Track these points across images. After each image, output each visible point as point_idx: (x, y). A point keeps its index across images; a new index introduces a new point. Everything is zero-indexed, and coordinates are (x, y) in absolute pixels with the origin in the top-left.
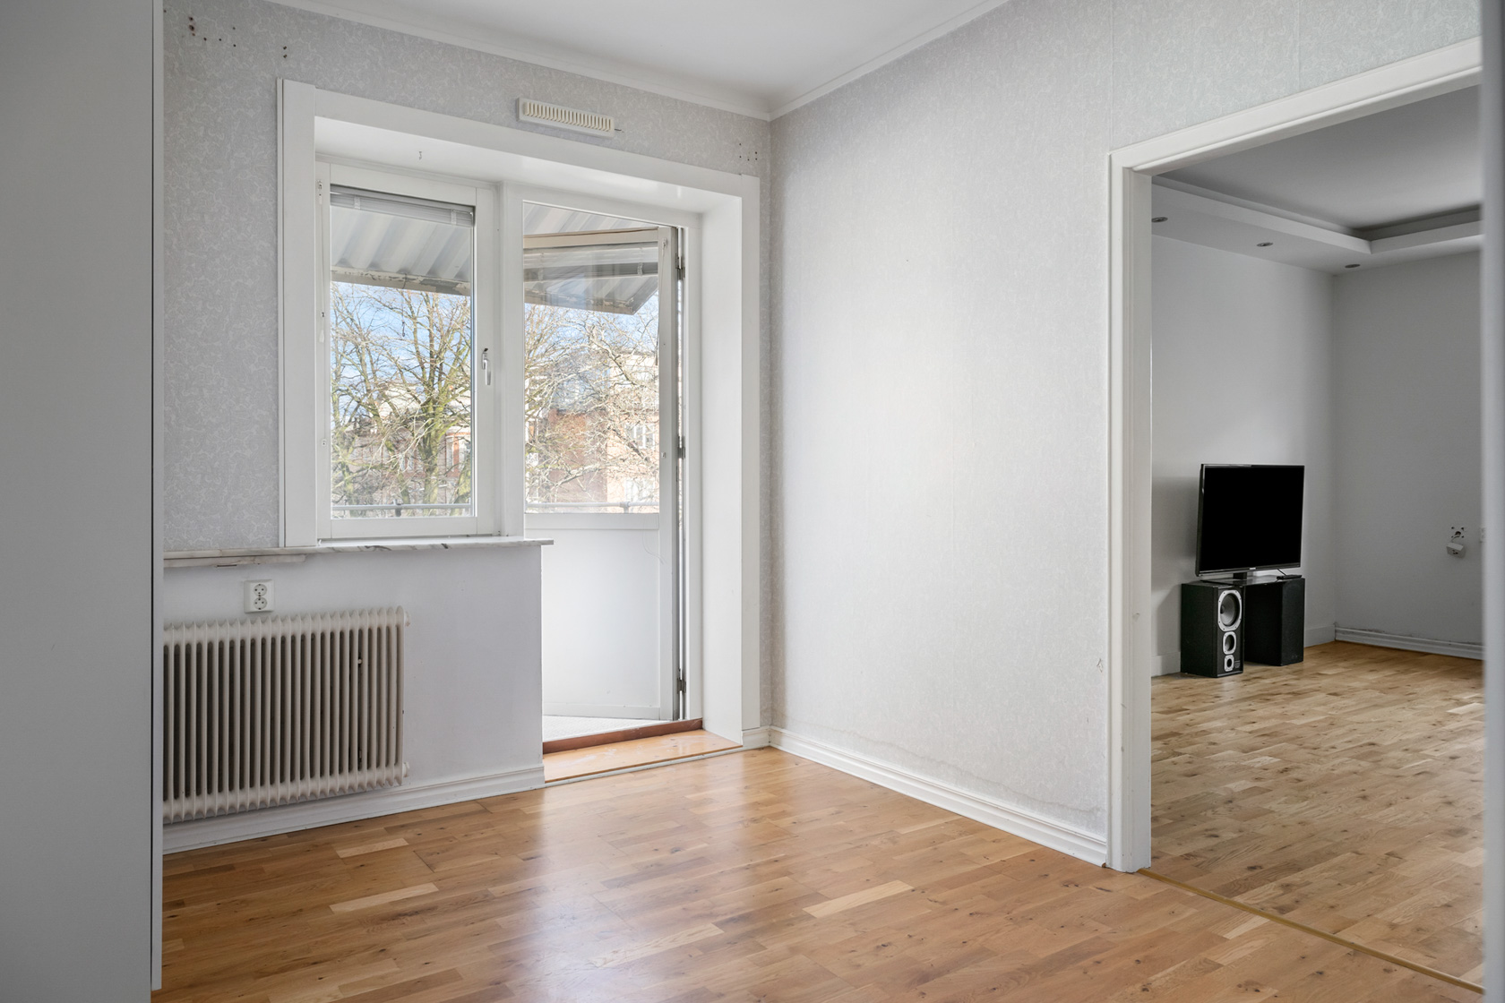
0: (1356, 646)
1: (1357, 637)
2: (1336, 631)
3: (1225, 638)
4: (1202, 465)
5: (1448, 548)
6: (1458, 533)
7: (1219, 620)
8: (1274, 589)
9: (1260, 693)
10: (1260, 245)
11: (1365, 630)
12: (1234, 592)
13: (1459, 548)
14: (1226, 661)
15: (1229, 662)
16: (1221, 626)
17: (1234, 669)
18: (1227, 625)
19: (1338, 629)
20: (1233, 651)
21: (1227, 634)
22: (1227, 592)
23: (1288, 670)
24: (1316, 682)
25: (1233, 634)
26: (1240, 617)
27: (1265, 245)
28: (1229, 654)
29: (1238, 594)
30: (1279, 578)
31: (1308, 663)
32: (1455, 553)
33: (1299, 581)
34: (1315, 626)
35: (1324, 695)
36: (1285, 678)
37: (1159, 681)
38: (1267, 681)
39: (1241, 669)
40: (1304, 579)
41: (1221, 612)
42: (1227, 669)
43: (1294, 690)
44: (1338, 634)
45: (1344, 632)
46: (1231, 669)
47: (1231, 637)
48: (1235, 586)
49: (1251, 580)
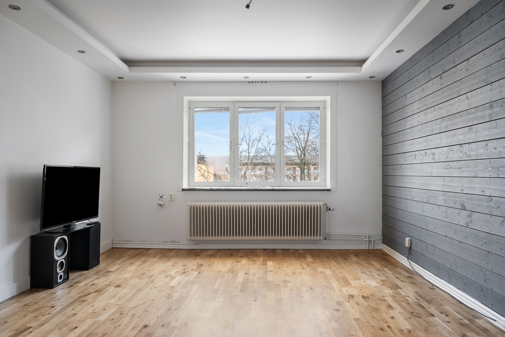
0: (122, 250)
1: (122, 245)
2: (113, 243)
3: (58, 264)
4: (45, 165)
5: (158, 203)
6: (162, 197)
7: (55, 254)
8: (85, 231)
9: (79, 295)
10: (79, 51)
11: (125, 241)
12: (64, 237)
13: (162, 203)
14: (59, 276)
15: (61, 277)
16: (56, 258)
17: (64, 280)
18: (59, 256)
19: (113, 242)
20: (63, 270)
21: (59, 262)
22: (59, 238)
23: (93, 272)
24: (108, 278)
25: (63, 260)
26: (67, 250)
27: (82, 52)
28: (60, 272)
29: (66, 238)
30: (88, 224)
31: (102, 265)
32: (161, 205)
33: (98, 224)
34: (104, 244)
35: (112, 288)
36: (91, 280)
37: (15, 300)
38: (82, 284)
39: (68, 278)
40: (100, 223)
41: (56, 249)
42: (59, 281)
43: (98, 288)
44: (113, 244)
45: (116, 244)
46: (62, 280)
47: (62, 262)
48: (64, 233)
49: (73, 228)
